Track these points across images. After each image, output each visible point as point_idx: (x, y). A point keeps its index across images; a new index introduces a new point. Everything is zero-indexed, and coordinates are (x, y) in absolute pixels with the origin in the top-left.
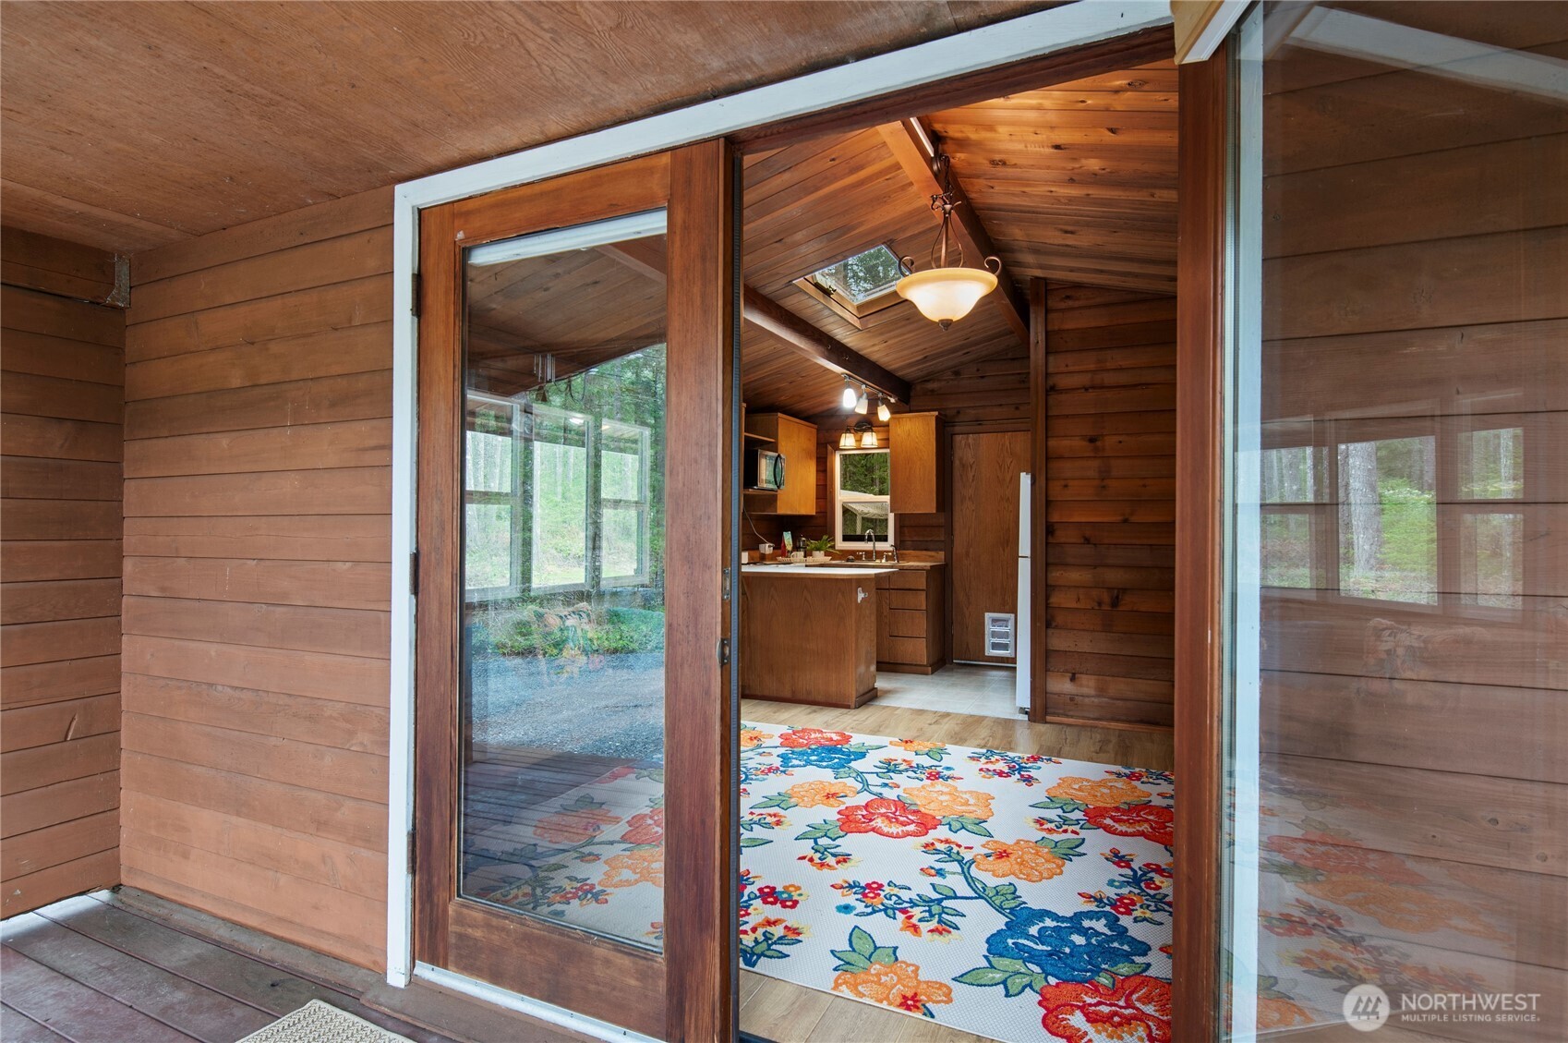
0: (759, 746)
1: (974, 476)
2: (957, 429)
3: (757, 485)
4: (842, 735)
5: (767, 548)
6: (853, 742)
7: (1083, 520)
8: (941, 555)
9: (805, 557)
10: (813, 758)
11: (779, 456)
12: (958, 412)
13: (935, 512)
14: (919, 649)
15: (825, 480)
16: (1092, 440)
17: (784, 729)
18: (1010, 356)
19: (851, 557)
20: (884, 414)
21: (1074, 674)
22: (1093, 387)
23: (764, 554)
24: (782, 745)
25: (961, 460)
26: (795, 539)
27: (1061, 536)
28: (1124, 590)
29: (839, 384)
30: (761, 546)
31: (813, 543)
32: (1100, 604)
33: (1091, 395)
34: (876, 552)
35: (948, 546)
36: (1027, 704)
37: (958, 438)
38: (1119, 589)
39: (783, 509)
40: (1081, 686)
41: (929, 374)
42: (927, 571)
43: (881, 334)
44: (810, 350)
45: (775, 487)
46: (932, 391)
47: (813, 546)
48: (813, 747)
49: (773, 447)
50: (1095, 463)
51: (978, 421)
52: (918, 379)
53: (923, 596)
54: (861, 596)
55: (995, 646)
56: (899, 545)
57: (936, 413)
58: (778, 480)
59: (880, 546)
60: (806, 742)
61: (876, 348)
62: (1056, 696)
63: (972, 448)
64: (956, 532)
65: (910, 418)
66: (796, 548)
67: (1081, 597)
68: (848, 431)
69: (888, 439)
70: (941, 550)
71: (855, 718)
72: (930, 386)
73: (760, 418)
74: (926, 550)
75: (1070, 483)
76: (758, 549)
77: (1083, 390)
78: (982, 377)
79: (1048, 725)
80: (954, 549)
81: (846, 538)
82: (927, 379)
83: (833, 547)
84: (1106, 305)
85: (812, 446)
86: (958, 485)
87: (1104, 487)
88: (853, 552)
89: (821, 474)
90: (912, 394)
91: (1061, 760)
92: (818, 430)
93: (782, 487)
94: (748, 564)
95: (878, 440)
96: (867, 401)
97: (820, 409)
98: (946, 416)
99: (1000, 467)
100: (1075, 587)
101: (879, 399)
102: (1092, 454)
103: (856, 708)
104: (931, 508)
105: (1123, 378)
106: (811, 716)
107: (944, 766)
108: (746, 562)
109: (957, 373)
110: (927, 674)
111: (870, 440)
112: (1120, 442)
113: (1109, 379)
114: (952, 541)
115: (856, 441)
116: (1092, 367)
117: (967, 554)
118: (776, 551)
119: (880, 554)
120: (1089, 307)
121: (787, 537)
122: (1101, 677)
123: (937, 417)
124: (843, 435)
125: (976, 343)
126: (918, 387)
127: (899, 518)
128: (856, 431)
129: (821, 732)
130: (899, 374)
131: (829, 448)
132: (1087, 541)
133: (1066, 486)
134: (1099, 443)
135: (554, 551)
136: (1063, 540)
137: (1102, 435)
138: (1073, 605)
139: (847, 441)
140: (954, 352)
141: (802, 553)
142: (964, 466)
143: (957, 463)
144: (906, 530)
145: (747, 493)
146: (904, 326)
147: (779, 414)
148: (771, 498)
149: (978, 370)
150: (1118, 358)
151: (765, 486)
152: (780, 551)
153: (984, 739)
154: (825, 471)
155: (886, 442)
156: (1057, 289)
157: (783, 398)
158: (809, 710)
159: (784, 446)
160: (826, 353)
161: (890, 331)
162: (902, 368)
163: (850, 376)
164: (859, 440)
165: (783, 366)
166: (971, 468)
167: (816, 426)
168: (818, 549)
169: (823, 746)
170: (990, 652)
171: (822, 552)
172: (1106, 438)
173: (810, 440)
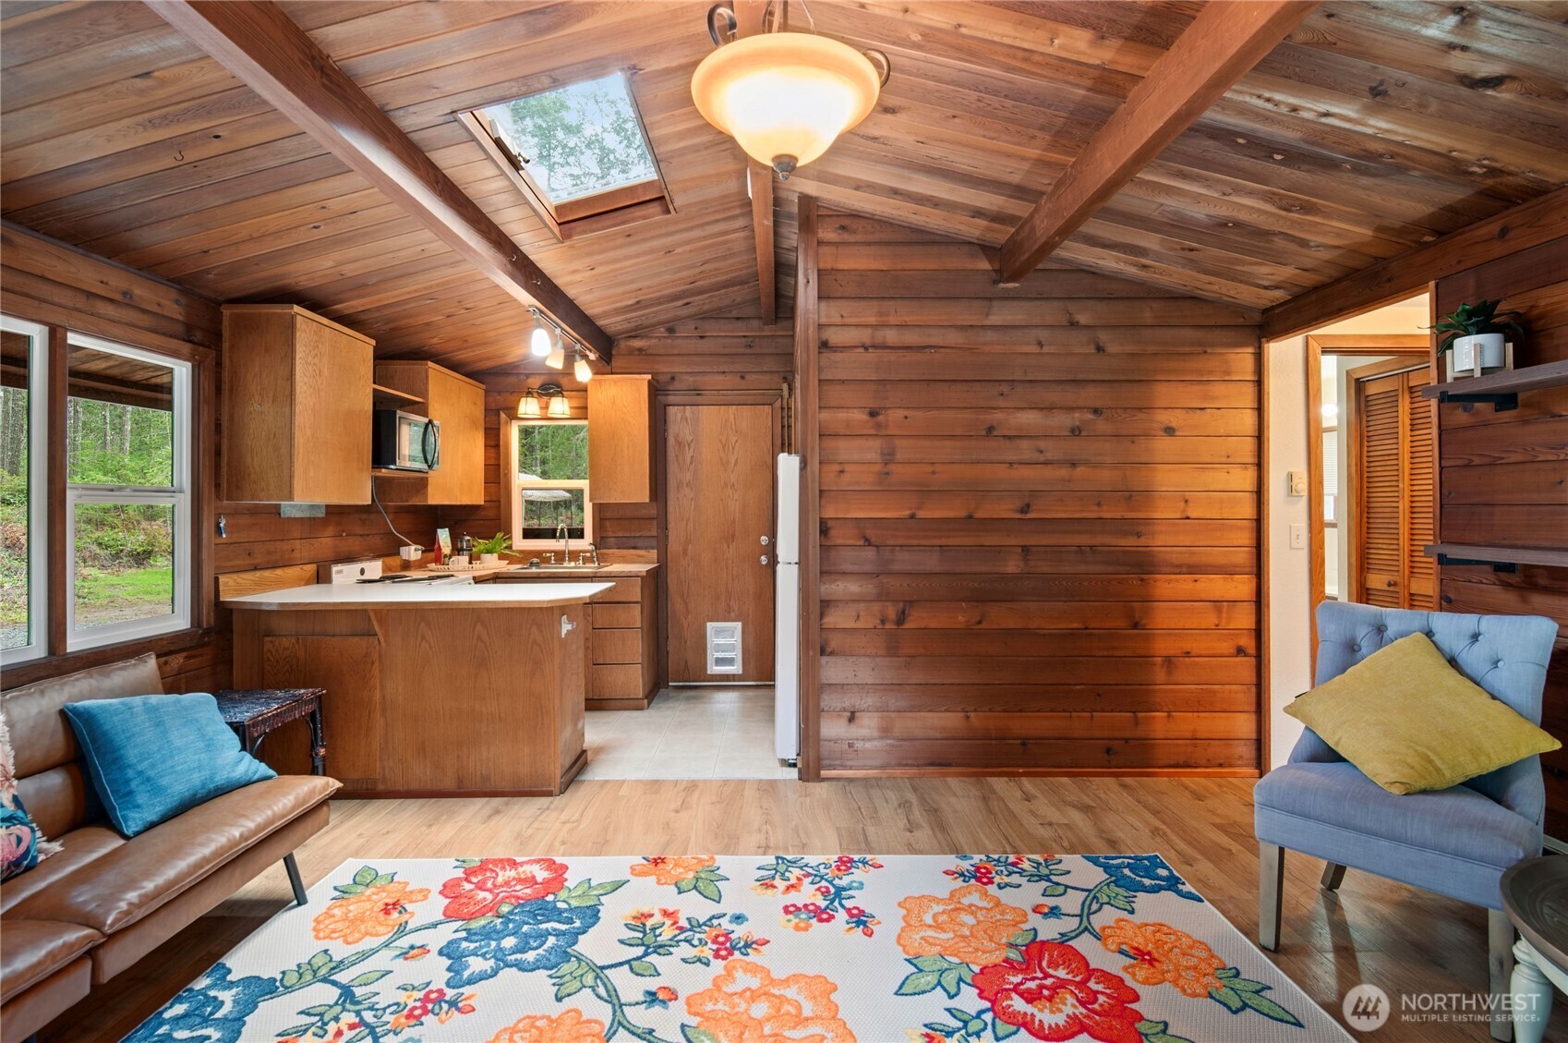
0: (402, 930)
1: (692, 457)
2: (671, 399)
3: (394, 463)
4: (550, 865)
5: (412, 552)
6: (572, 879)
7: (862, 515)
8: (654, 554)
9: (470, 563)
10: (509, 942)
11: (430, 422)
12: (673, 378)
13: (647, 501)
14: (633, 678)
15: (498, 458)
16: (873, 414)
17: (448, 869)
18: (734, 313)
19: (535, 560)
20: (583, 373)
21: (853, 713)
22: (874, 347)
23: (409, 561)
24: (450, 915)
25: (676, 437)
26: (455, 537)
27: (838, 536)
28: (911, 603)
29: (524, 324)
30: (404, 550)
31: (481, 544)
32: (883, 622)
33: (872, 356)
34: (570, 552)
35: (662, 544)
36: (791, 754)
37: (672, 411)
38: (905, 601)
39: (436, 496)
40: (862, 727)
41: (637, 328)
42: (642, 577)
43: (590, 254)
44: (484, 255)
45: (424, 467)
46: (640, 350)
47: (482, 547)
48: (505, 909)
49: (421, 409)
50: (877, 443)
51: (697, 391)
52: (623, 333)
53: (636, 611)
54: (566, 627)
55: (719, 661)
56: (600, 542)
57: (649, 377)
58: (430, 458)
59: (575, 544)
60: (489, 896)
61: (578, 277)
62: (832, 743)
63: (689, 423)
64: (671, 526)
65: (615, 382)
66: (457, 550)
67: (862, 614)
68: (529, 394)
69: (586, 408)
70: (653, 548)
71: (563, 817)
72: (637, 343)
73: (399, 367)
74: (634, 548)
75: (847, 468)
76: (398, 554)
77: (862, 350)
78: (702, 337)
79: (824, 784)
80: (669, 546)
81: (528, 534)
82: (634, 333)
83: (510, 547)
84: (888, 243)
85: (479, 412)
86: (673, 468)
87: (887, 474)
88: (538, 554)
89: (493, 450)
90: (614, 352)
91: (880, 859)
92: (486, 391)
93: (435, 467)
94: (382, 580)
95: (571, 408)
96: (562, 352)
97: (489, 364)
98: (657, 381)
99: (724, 447)
100: (853, 601)
101: (576, 351)
102: (873, 432)
103: (562, 792)
104: (644, 497)
105: (911, 338)
106: (493, 822)
107: (730, 913)
108: (377, 577)
109: (671, 330)
110: (642, 709)
111: (560, 407)
112: (906, 418)
113: (891, 336)
114: (667, 536)
115: (541, 408)
116: (872, 320)
117: (685, 552)
118: (425, 555)
119: (574, 555)
120: (868, 244)
121: (444, 536)
122: (885, 714)
123: (649, 382)
124: (523, 400)
125: (701, 292)
126: (623, 344)
127: (599, 509)
128: (540, 395)
129: (513, 864)
130: (600, 323)
131: (503, 415)
132: (868, 542)
133: (842, 472)
134: (880, 418)
135: (95, 548)
136: (839, 542)
137: (886, 409)
138: (851, 624)
139: (529, 407)
140: (672, 301)
141: (467, 558)
142: (679, 444)
143: (671, 441)
144: (608, 523)
145: (378, 474)
146: (621, 246)
147: (430, 364)
148: (420, 484)
149: (696, 328)
150: (903, 312)
151: (408, 464)
152: (432, 555)
153: (760, 830)
154: (497, 446)
155: (582, 411)
156: (830, 216)
157: (435, 341)
158: (487, 811)
159: (437, 411)
160: (509, 266)
161: (602, 252)
162: (606, 315)
163: (541, 312)
164: (546, 407)
165: (438, 285)
166: (689, 445)
167: (484, 387)
168: (489, 552)
169: (521, 903)
170: (714, 669)
171: (495, 555)
172: (889, 412)
173: (475, 404)
